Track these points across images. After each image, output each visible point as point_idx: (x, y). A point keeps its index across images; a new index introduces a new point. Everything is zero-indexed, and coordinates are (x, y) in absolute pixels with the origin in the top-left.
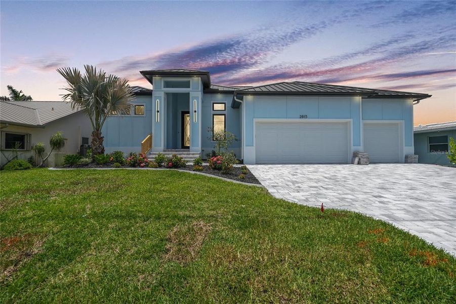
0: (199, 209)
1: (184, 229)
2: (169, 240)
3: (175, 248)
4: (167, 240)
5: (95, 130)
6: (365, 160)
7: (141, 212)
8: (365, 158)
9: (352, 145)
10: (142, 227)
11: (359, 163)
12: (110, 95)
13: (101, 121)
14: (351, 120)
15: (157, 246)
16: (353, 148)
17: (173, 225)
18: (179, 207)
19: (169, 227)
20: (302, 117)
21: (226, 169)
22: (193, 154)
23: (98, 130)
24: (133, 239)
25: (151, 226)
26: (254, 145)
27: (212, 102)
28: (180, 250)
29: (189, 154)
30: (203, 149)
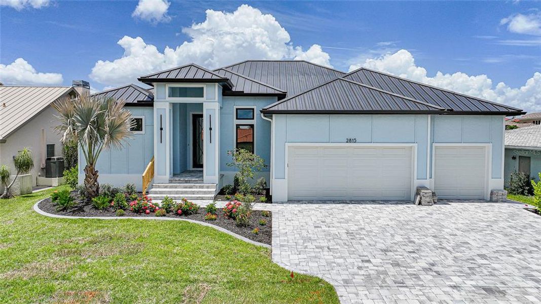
0: (204, 273)
1: (193, 289)
2: (184, 295)
3: (188, 300)
4: (183, 295)
5: (89, 164)
6: (428, 199)
7: (163, 275)
8: (427, 196)
9: (416, 178)
10: (166, 287)
11: (420, 203)
12: (107, 126)
13: (95, 152)
14: (416, 145)
15: (177, 298)
16: (417, 183)
17: (186, 285)
18: (189, 270)
19: (183, 287)
20: (349, 141)
21: (241, 220)
22: (208, 187)
23: (92, 164)
24: (162, 294)
25: (172, 286)
26: (286, 177)
27: (235, 107)
28: (190, 301)
29: (202, 187)
30: (223, 173)
